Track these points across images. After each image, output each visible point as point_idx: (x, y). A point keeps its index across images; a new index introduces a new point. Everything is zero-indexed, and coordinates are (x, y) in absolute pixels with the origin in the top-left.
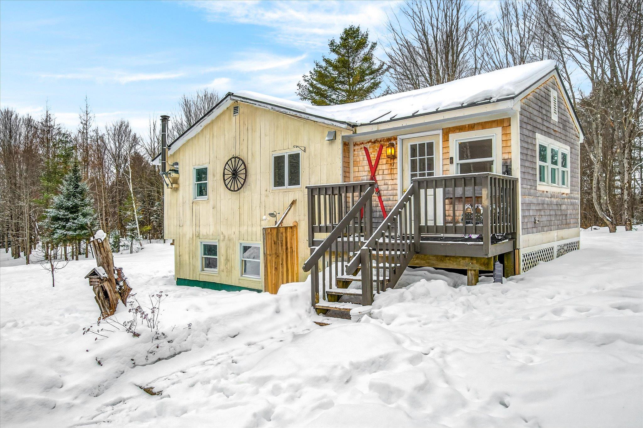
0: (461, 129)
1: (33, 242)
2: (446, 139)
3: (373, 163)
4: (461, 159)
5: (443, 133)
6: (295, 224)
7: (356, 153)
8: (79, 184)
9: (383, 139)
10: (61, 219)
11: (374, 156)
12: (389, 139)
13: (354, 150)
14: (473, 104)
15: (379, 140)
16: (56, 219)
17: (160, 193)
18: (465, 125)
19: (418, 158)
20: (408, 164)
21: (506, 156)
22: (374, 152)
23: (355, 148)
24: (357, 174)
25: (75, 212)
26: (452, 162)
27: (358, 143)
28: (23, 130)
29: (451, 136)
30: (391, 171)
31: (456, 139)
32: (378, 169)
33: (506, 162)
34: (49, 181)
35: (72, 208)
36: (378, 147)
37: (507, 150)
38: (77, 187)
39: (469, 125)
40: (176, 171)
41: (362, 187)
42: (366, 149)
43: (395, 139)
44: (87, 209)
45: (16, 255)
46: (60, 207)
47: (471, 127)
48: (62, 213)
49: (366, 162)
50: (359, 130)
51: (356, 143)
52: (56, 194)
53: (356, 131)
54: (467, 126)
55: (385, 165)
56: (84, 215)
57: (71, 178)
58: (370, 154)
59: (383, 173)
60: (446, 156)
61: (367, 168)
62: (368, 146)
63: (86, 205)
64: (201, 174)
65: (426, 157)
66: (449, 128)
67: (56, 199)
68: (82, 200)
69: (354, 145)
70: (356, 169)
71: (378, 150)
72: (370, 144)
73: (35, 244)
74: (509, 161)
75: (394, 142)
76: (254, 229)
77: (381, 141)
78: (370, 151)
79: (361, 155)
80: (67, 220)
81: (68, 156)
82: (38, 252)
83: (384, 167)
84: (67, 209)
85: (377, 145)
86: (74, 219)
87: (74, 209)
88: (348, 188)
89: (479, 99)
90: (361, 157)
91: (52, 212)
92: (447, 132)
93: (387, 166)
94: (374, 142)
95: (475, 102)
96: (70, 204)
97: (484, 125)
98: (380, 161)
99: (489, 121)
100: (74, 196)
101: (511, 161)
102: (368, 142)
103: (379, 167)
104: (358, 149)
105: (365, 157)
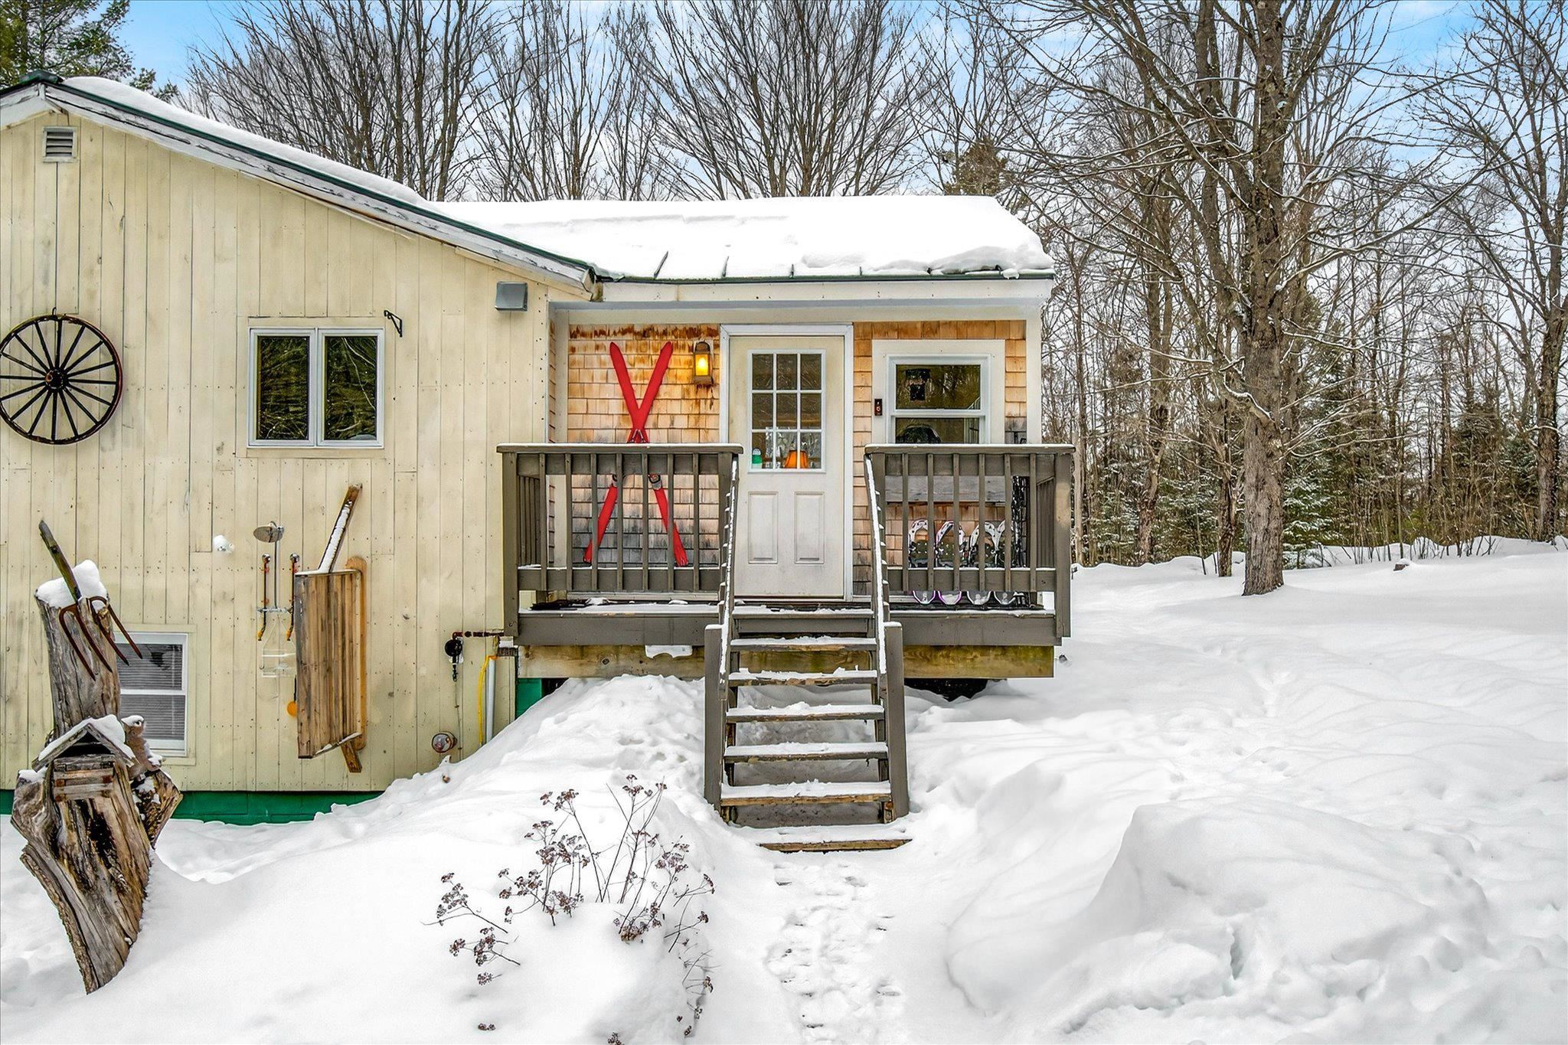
0: (903, 331)
2: (863, 353)
3: (640, 393)
4: (900, 404)
5: (856, 335)
6: (358, 565)
7: (577, 357)
9: (673, 327)
11: (640, 371)
12: (693, 332)
13: (573, 350)
14: (954, 275)
15: (661, 330)
18: (914, 323)
19: (775, 391)
20: (746, 405)
21: (1014, 410)
22: (642, 361)
23: (575, 343)
24: (578, 422)
26: (879, 413)
27: (587, 330)
29: (878, 346)
30: (697, 422)
31: (889, 354)
32: (654, 411)
33: (1014, 424)
36: (655, 350)
37: (1015, 396)
39: (924, 324)
41: (598, 459)
42: (615, 351)
43: (713, 333)
47: (930, 330)
49: (614, 390)
50: (613, 294)
51: (578, 331)
53: (600, 293)
54: (919, 326)
55: (678, 402)
58: (628, 366)
59: (672, 423)
60: (865, 395)
61: (617, 406)
62: (622, 342)
65: (799, 391)
66: (872, 324)
69: (573, 336)
70: (580, 405)
71: (655, 358)
72: (629, 337)
74: (1020, 422)
75: (710, 342)
76: (156, 583)
77: (665, 333)
78: (629, 357)
79: (596, 365)
83: (675, 407)
85: (656, 343)
88: (550, 460)
89: (971, 266)
90: (598, 374)
92: (866, 334)
93: (686, 407)
94: (645, 334)
95: (962, 270)
97: (962, 330)
98: (663, 389)
99: (976, 322)
101: (1025, 424)
102: (624, 332)
103: (659, 406)
104: (585, 349)
105: (612, 373)
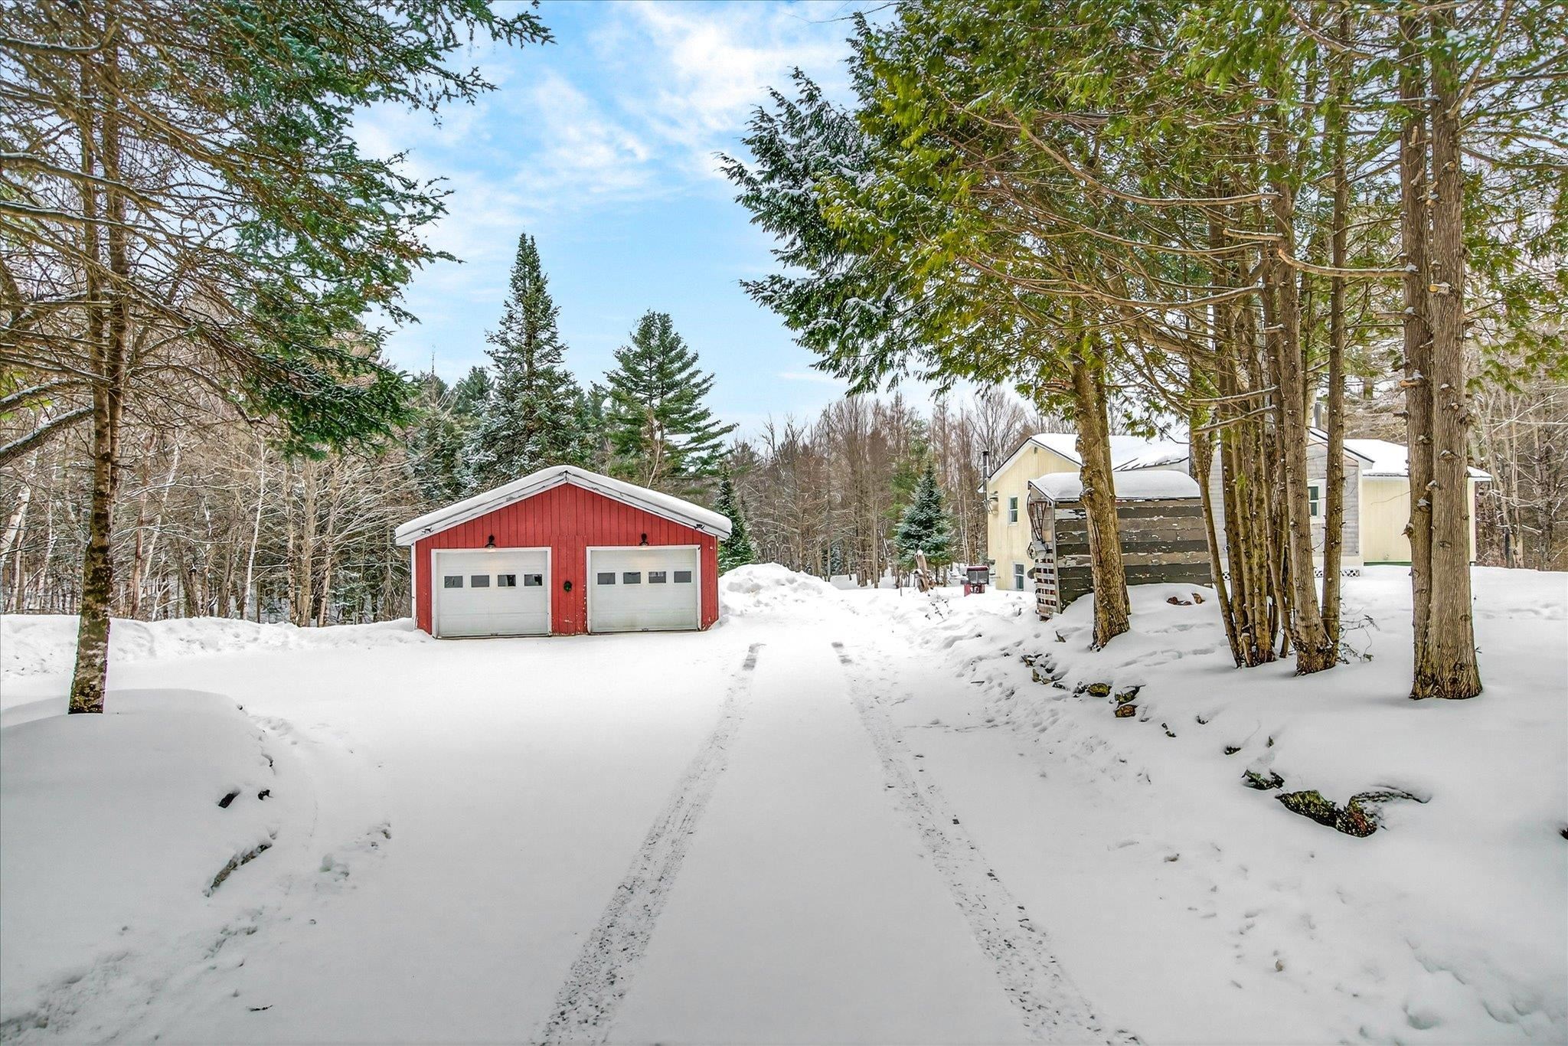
1: (882, 568)
8: (934, 490)
10: (913, 537)
16: (907, 536)
17: (985, 517)
25: (930, 527)
28: (870, 418)
34: (900, 485)
35: (926, 522)
38: (931, 494)
40: (996, 499)
44: (944, 524)
45: (862, 583)
46: (912, 521)
48: (915, 527)
52: (907, 503)
56: (940, 531)
57: (924, 483)
63: (942, 518)
64: (1014, 503)
67: (908, 510)
68: (939, 511)
73: (883, 571)
80: (920, 538)
81: (922, 451)
82: (888, 578)
84: (920, 523)
86: (929, 536)
87: (928, 524)
91: (903, 527)
96: (923, 517)
100: (929, 507)
